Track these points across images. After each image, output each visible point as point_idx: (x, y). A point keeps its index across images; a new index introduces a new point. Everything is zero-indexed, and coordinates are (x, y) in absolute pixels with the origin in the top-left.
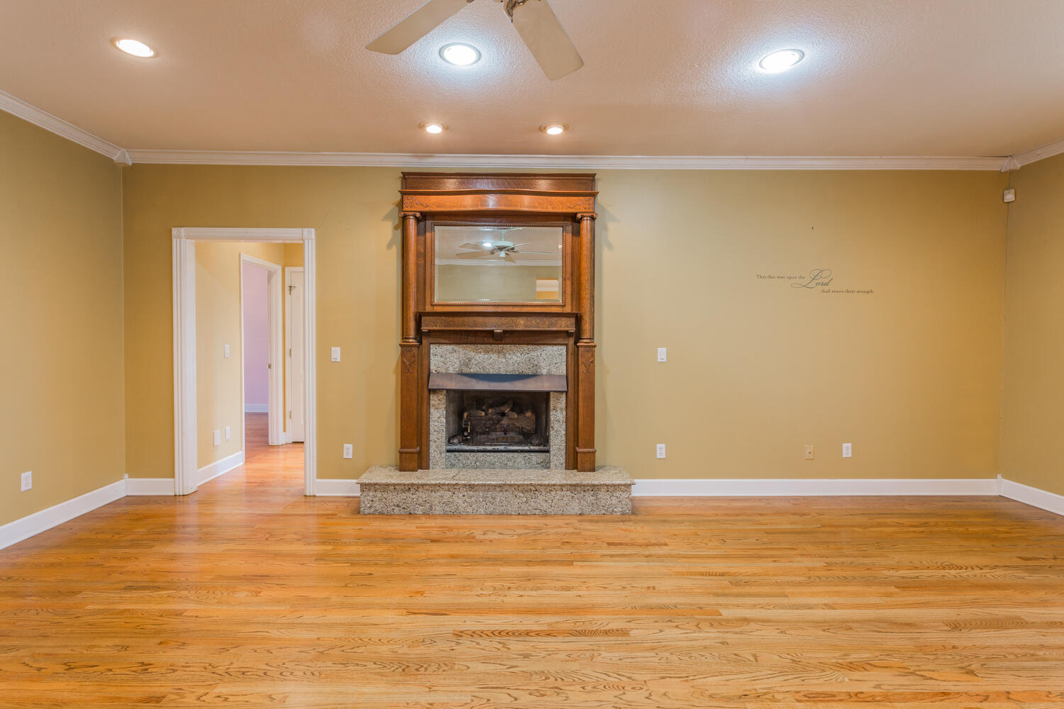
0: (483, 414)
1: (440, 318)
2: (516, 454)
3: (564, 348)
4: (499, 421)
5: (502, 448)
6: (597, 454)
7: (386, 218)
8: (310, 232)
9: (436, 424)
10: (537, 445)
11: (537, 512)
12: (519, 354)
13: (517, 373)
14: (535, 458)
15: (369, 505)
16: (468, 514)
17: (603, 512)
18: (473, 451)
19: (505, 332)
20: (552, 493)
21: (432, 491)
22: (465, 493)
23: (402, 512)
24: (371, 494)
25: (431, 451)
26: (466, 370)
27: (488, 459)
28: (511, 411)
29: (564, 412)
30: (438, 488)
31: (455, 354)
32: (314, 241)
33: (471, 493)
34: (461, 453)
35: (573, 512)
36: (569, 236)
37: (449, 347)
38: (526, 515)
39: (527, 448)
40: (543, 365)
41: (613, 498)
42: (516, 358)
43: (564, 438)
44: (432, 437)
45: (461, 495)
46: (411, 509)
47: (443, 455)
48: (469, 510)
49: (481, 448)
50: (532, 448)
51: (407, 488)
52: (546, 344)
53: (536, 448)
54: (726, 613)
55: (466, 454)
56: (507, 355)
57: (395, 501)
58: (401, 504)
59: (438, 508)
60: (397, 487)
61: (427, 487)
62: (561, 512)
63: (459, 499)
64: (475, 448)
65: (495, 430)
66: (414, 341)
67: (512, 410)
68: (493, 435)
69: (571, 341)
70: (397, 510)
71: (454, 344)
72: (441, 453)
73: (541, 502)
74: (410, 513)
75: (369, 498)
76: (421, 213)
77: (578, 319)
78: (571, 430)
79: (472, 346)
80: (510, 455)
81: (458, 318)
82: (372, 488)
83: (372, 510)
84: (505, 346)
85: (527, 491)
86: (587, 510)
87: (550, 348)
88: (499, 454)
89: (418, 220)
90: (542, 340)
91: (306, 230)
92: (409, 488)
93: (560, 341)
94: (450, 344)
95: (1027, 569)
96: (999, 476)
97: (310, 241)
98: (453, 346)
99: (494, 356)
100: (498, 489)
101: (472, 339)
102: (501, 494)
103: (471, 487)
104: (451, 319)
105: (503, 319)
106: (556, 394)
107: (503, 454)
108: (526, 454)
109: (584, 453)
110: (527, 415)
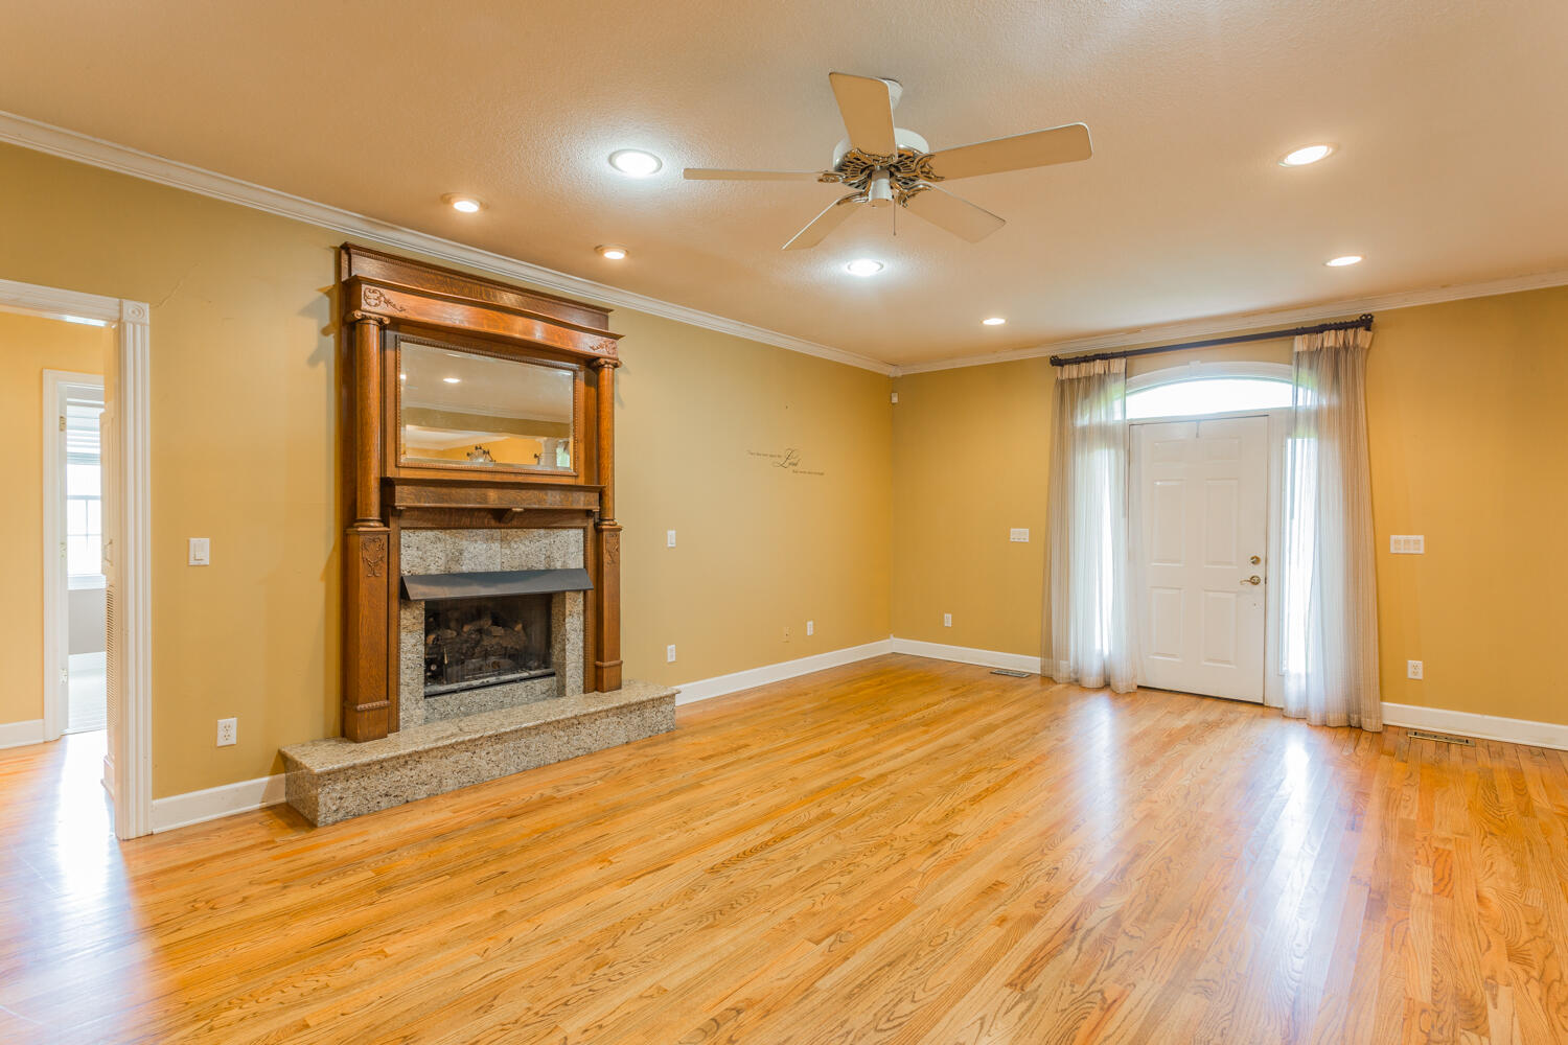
0: (455, 634)
1: (426, 488)
2: (515, 685)
3: (581, 531)
4: (478, 643)
5: (492, 680)
6: (623, 665)
7: (307, 311)
8: (141, 311)
9: (410, 656)
10: (536, 669)
11: (580, 752)
12: (527, 543)
13: (526, 569)
14: (540, 685)
15: (334, 808)
16: (494, 779)
17: (650, 733)
18: (455, 692)
19: (527, 510)
20: (598, 723)
21: (441, 758)
22: (490, 749)
23: (394, 802)
24: (338, 787)
25: (402, 700)
26: (456, 569)
27: (477, 699)
28: (492, 625)
29: (582, 618)
30: (451, 750)
31: (439, 545)
32: (147, 330)
33: (498, 747)
34: (437, 698)
35: (619, 742)
36: (581, 384)
37: (430, 534)
38: (568, 759)
39: (525, 674)
40: (556, 555)
41: (658, 714)
42: (523, 548)
43: (581, 653)
44: (404, 678)
45: (484, 754)
46: (408, 794)
47: (421, 703)
48: (496, 772)
49: (464, 684)
50: (533, 673)
51: (402, 761)
52: (559, 528)
53: (538, 672)
54: (868, 775)
55: (444, 697)
56: (513, 544)
57: (381, 788)
58: (391, 792)
59: (450, 782)
60: (384, 764)
61: (435, 753)
62: (606, 745)
63: (482, 761)
64: (454, 686)
65: (472, 657)
66: (377, 524)
67: (496, 623)
68: (474, 662)
69: (590, 524)
70: (384, 802)
71: (438, 528)
72: (417, 701)
73: (585, 738)
74: (407, 802)
75: (334, 795)
76: (390, 317)
77: (601, 494)
78: (591, 639)
79: (465, 532)
80: (507, 687)
81: (458, 490)
82: (342, 777)
83: (340, 815)
84: (509, 531)
85: (568, 727)
86: (633, 736)
87: (564, 533)
88: (492, 689)
89: (382, 327)
90: (555, 522)
91: (129, 306)
92: (406, 762)
93: (578, 522)
94: (431, 529)
95: (963, 695)
96: (892, 636)
97: (138, 327)
98: (436, 532)
99: (496, 546)
100: (533, 732)
101: (466, 521)
102: (537, 738)
103: (498, 737)
104: (444, 490)
105: (524, 492)
106: (572, 594)
107: (498, 688)
108: (528, 683)
109: (610, 666)
110: (516, 629)
